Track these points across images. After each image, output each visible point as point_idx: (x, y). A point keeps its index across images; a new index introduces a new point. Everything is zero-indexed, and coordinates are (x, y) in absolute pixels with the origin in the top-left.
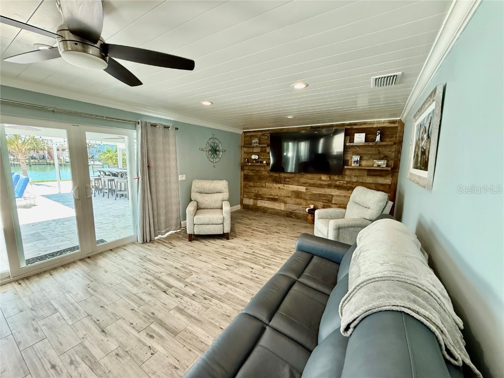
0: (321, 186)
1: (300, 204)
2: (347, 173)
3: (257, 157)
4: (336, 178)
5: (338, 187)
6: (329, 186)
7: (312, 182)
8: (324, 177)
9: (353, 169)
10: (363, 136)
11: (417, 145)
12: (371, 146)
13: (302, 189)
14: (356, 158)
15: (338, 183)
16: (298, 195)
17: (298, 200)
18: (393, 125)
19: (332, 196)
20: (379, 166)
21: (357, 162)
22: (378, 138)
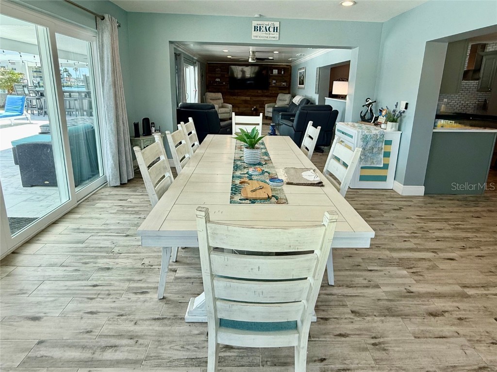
0: (258, 96)
1: (248, 107)
2: (270, 88)
3: (219, 80)
4: (265, 91)
5: (267, 96)
6: (262, 96)
7: (253, 94)
8: (259, 91)
9: (272, 87)
10: (277, 71)
11: (300, 78)
12: (280, 76)
13: (248, 98)
14: (274, 81)
15: (266, 94)
16: (246, 102)
17: (246, 105)
18: (287, 67)
19: (264, 101)
20: (284, 85)
21: (274, 83)
22: (283, 72)
